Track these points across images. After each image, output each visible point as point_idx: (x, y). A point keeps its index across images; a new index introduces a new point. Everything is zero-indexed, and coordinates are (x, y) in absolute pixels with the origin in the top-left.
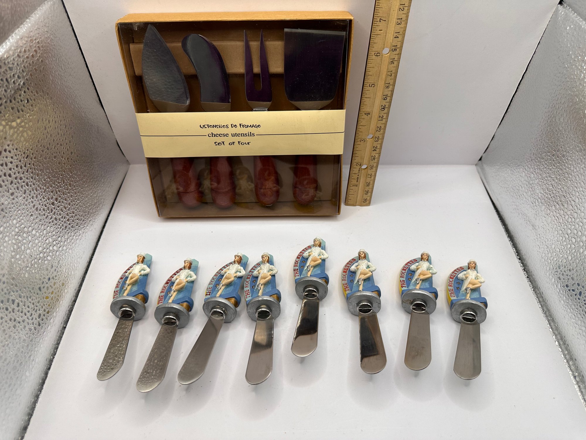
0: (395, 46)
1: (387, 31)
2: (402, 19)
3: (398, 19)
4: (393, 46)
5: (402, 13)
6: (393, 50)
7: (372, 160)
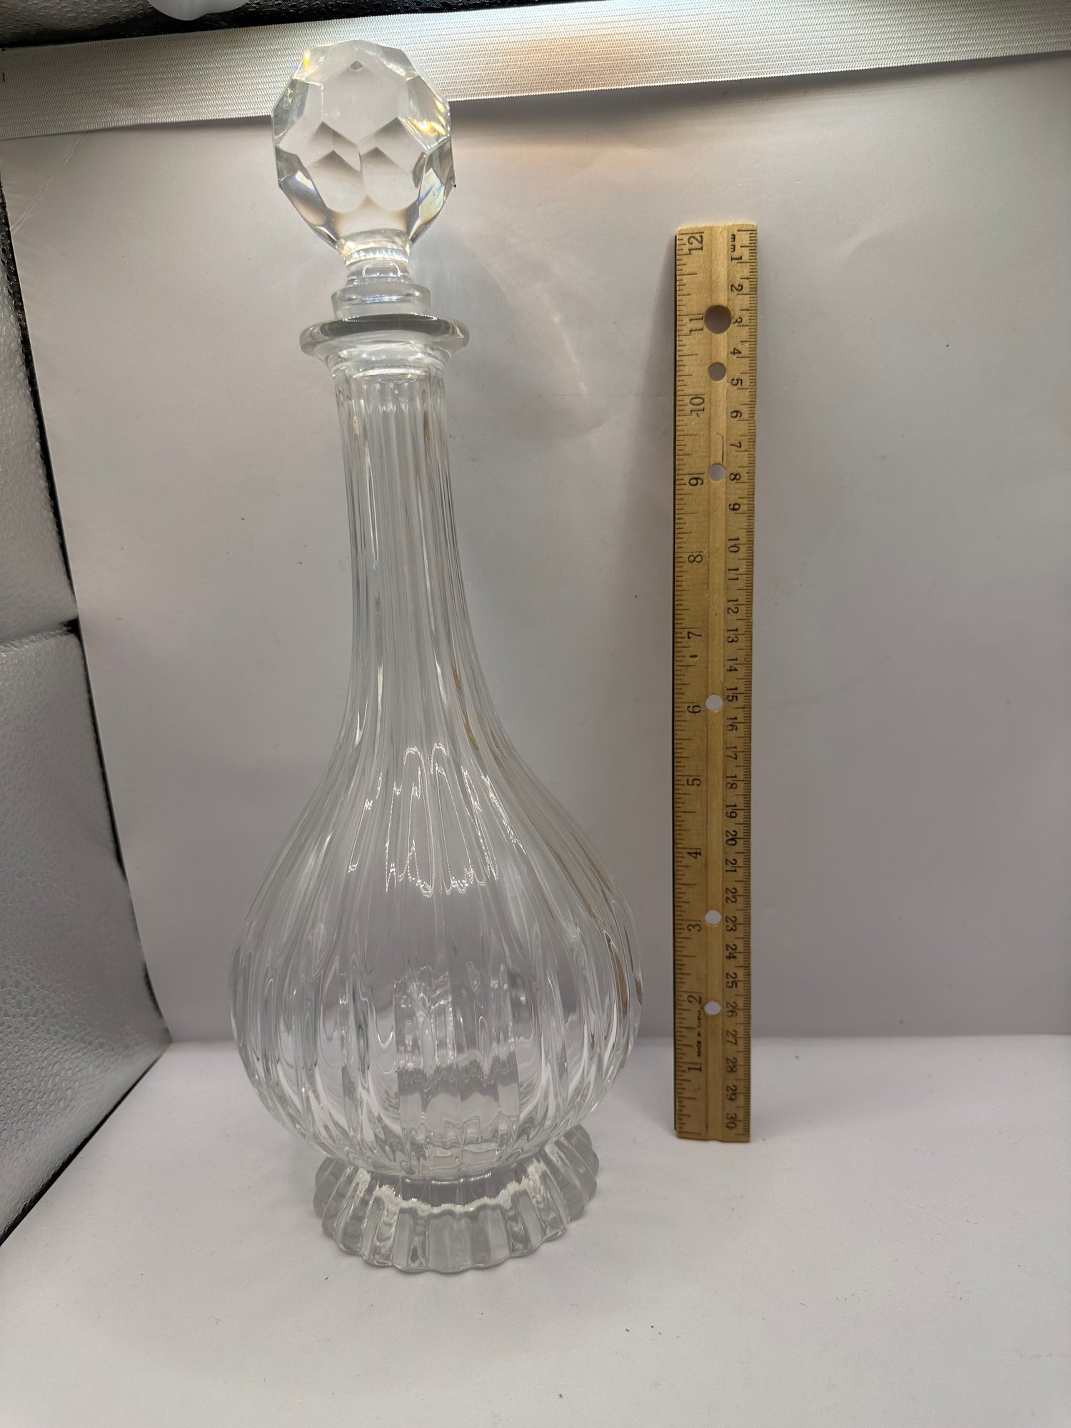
0: (734, 689)
1: (708, 658)
2: (737, 630)
3: (728, 631)
4: (728, 689)
5: (735, 618)
6: (731, 698)
7: (731, 987)
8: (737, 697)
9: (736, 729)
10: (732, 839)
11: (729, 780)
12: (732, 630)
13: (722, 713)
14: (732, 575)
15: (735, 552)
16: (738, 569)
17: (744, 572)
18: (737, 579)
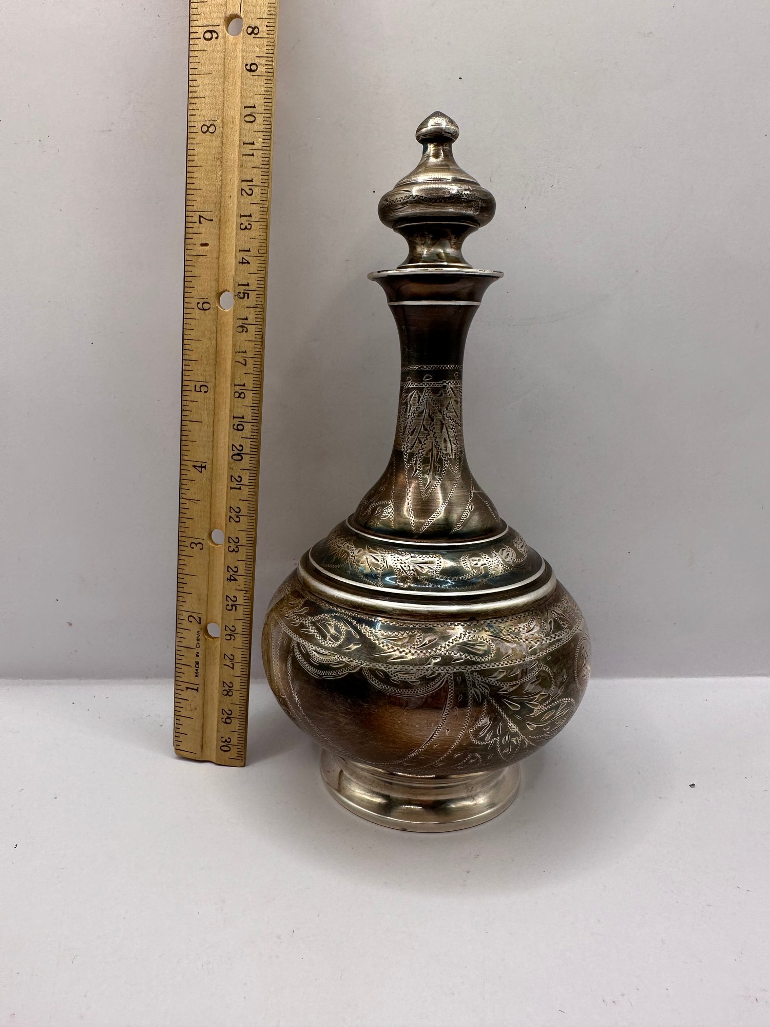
0: (245, 285)
1: (220, 247)
2: (250, 216)
3: (241, 216)
4: (239, 285)
5: (249, 202)
6: (242, 295)
7: (230, 610)
8: (248, 294)
9: (246, 332)
10: (238, 454)
11: (238, 388)
12: (245, 216)
13: (232, 312)
14: (247, 149)
15: (252, 122)
16: (253, 144)
17: (260, 148)
18: (253, 155)
